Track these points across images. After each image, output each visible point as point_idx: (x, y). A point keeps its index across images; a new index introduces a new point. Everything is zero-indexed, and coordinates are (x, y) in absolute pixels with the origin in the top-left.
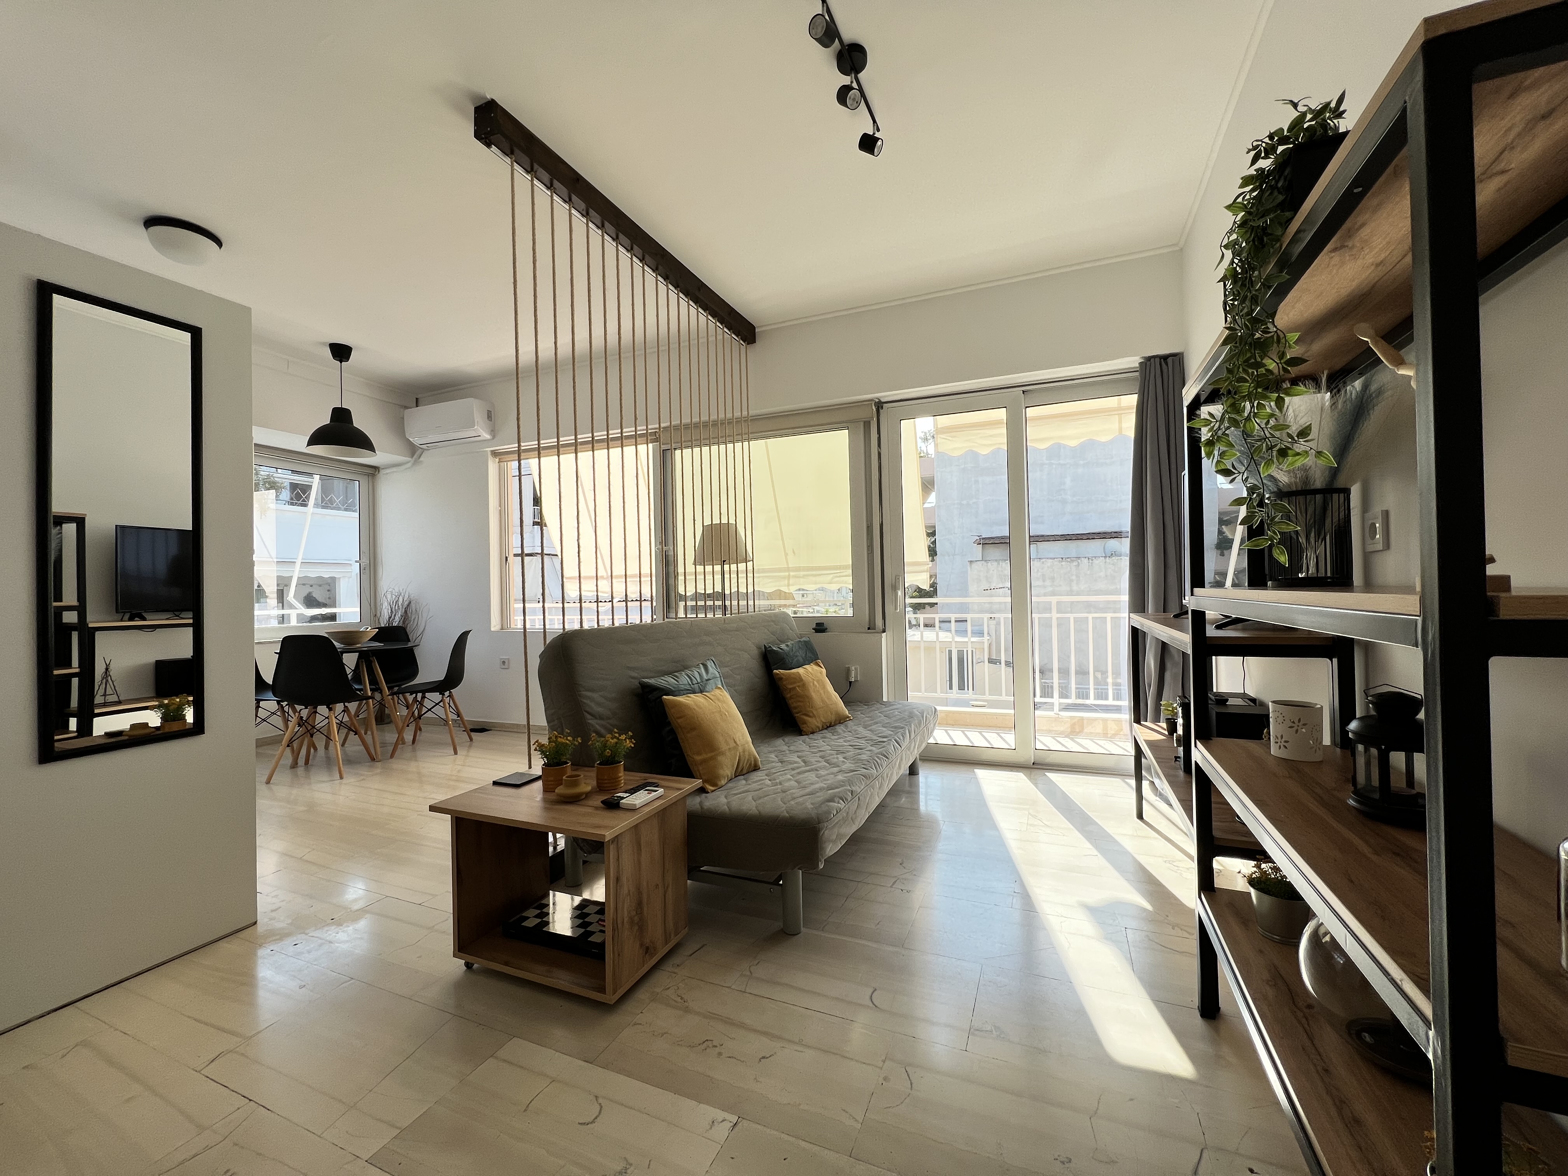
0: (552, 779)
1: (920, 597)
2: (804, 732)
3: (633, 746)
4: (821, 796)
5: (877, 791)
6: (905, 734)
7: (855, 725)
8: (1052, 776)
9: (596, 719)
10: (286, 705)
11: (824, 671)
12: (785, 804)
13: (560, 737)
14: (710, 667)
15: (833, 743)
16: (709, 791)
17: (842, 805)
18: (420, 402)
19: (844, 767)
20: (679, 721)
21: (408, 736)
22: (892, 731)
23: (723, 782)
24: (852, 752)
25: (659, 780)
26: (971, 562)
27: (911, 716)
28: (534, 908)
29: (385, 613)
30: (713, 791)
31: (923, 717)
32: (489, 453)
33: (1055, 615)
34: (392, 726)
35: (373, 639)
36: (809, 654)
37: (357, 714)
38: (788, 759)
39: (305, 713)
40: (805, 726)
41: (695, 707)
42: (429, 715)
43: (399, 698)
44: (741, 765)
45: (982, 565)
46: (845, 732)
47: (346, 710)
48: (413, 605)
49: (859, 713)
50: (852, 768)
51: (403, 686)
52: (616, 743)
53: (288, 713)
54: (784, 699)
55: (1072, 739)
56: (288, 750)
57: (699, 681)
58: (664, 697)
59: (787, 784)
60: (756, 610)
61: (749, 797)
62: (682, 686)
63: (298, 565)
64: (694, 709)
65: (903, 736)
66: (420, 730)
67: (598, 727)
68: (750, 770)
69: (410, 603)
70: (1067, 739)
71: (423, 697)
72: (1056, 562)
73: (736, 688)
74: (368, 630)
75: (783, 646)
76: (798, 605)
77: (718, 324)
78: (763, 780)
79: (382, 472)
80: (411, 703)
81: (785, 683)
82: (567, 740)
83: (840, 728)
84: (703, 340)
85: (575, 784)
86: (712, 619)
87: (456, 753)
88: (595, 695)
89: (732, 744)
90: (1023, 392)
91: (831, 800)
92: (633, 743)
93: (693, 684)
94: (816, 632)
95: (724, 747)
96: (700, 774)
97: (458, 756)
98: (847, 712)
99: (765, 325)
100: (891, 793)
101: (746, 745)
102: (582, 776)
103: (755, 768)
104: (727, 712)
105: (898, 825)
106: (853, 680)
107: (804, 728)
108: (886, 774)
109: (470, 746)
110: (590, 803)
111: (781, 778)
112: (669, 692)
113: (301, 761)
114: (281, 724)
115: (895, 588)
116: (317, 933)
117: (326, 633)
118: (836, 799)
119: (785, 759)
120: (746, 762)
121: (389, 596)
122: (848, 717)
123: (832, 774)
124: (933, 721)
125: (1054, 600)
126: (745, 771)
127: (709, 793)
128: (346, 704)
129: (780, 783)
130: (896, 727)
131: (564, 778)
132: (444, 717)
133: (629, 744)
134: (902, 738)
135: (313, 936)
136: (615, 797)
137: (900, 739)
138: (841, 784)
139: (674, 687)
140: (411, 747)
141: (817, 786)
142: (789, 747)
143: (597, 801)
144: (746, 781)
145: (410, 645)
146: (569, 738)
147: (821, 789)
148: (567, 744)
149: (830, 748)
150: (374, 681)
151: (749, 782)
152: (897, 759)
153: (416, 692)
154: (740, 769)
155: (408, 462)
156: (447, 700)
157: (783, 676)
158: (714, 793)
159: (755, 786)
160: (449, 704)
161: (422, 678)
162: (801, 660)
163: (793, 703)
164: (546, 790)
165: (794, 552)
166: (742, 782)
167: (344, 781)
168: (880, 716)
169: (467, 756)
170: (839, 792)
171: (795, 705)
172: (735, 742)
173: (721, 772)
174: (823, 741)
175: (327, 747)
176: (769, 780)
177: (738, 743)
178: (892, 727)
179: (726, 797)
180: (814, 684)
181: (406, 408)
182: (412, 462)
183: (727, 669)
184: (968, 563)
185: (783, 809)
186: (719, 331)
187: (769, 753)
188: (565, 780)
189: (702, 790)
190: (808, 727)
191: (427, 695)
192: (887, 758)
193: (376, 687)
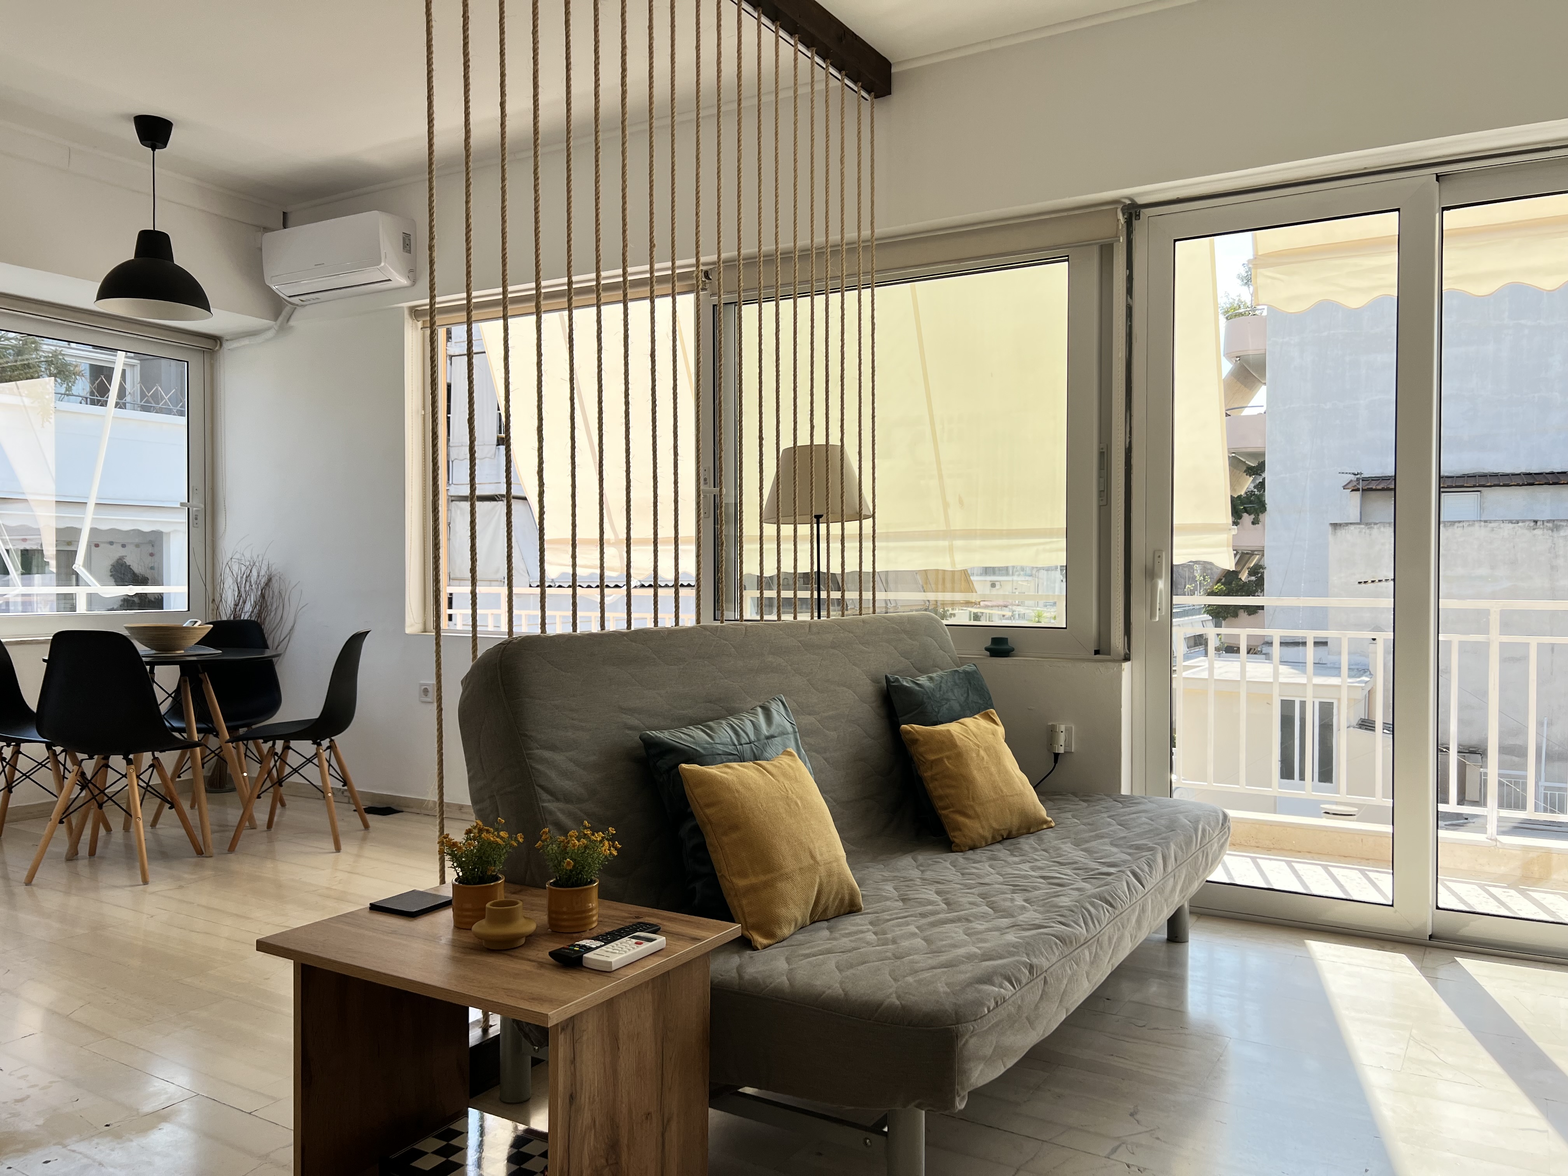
0: (468, 906)
1: (1228, 594)
2: (957, 845)
3: (615, 853)
4: (968, 971)
5: (1086, 968)
6: (1154, 861)
7: (1057, 839)
8: (1470, 965)
9: (558, 800)
10: (62, 752)
11: (1001, 730)
12: (895, 980)
13: (488, 831)
14: (775, 714)
15: (1009, 870)
16: (759, 948)
17: (1007, 990)
18: (291, 219)
19: (1022, 918)
20: (708, 811)
21: (261, 816)
22: (1129, 854)
23: (786, 931)
24: (1044, 890)
25: (662, 919)
26: (1335, 526)
27: (1172, 826)
28: (436, 1137)
29: (229, 596)
30: (766, 947)
31: (1196, 830)
32: (406, 312)
33: (1496, 638)
34: (231, 798)
35: (205, 641)
36: (973, 697)
37: (177, 773)
38: (917, 896)
39: (89, 766)
40: (956, 834)
41: (740, 788)
42: (295, 778)
43: (247, 748)
44: (823, 901)
45: (1360, 532)
46: (1036, 850)
47: (156, 765)
48: (275, 584)
49: (1069, 815)
50: (1037, 922)
51: (254, 727)
52: (586, 847)
53: (64, 765)
54: (920, 779)
55: (1523, 893)
56: (63, 829)
57: (752, 737)
58: (684, 765)
59: (905, 944)
60: (877, 610)
61: (831, 962)
62: (719, 746)
63: (91, 507)
64: (738, 791)
65: (1150, 866)
66: (283, 805)
67: (561, 817)
68: (842, 911)
69: (270, 580)
70: (1512, 892)
71: (287, 748)
72: (1520, 528)
73: (828, 755)
74: (196, 625)
75: (923, 680)
76: (982, 603)
77: (817, 59)
78: (862, 932)
79: (226, 345)
80: (266, 753)
81: (922, 749)
82: (499, 836)
83: (1027, 843)
84: (786, 94)
85: (506, 916)
86: (788, 625)
87: (338, 849)
88: (558, 758)
89: (807, 861)
90: (1438, 177)
91: (987, 979)
92: (616, 849)
93: (741, 744)
94: (992, 656)
95: (789, 864)
96: (743, 913)
97: (341, 855)
98: (1044, 813)
99: (913, 59)
100: (1118, 973)
101: (835, 864)
102: (521, 904)
103: (851, 908)
104: (801, 798)
105: (1134, 1038)
106: (1061, 750)
107: (957, 837)
108: (1106, 938)
109: (364, 839)
110: (532, 953)
111: (898, 932)
112: (693, 757)
113: (84, 848)
114: (52, 786)
115: (1151, 574)
116: (82, 1147)
117: (127, 628)
118: (997, 980)
119: (912, 895)
120: (832, 896)
121: (235, 568)
122: (1046, 822)
123: (998, 929)
124: (1219, 840)
125: (1495, 607)
126: (831, 913)
127: (758, 949)
128: (157, 754)
129: (894, 942)
130: (1138, 848)
131: (488, 905)
132: (318, 783)
133: (607, 849)
134: (1146, 868)
135: (74, 1151)
136: (575, 946)
137: (1142, 871)
138: (1011, 950)
139: (704, 749)
140: (265, 834)
141: (961, 951)
142: (923, 871)
143: (543, 952)
144: (831, 932)
145: (268, 653)
146: (502, 834)
147: (970, 957)
148: (497, 844)
149: (1001, 879)
150: (204, 716)
151: (837, 935)
152: (1134, 910)
153: (274, 738)
154: (820, 909)
155: (269, 329)
156: (325, 755)
157: (918, 737)
158: (767, 951)
159: (845, 942)
160: (329, 762)
161: (289, 712)
162: (956, 707)
163: (936, 789)
164: (461, 925)
165: (961, 502)
166: (822, 935)
167: (150, 888)
168: (1110, 824)
169: (359, 856)
170: (1003, 966)
171: (940, 792)
172: (813, 857)
173: (783, 912)
174: (991, 866)
175: (127, 828)
176: (875, 933)
177: (819, 858)
178: (1131, 847)
179: (788, 960)
180: (978, 755)
181: (266, 229)
182: (276, 328)
183: (812, 719)
184: (1330, 528)
185: (891, 990)
186: (820, 74)
187: (884, 881)
188: (489, 909)
189: (744, 943)
190: (964, 836)
191: (293, 744)
192: (1111, 905)
193: (208, 728)
